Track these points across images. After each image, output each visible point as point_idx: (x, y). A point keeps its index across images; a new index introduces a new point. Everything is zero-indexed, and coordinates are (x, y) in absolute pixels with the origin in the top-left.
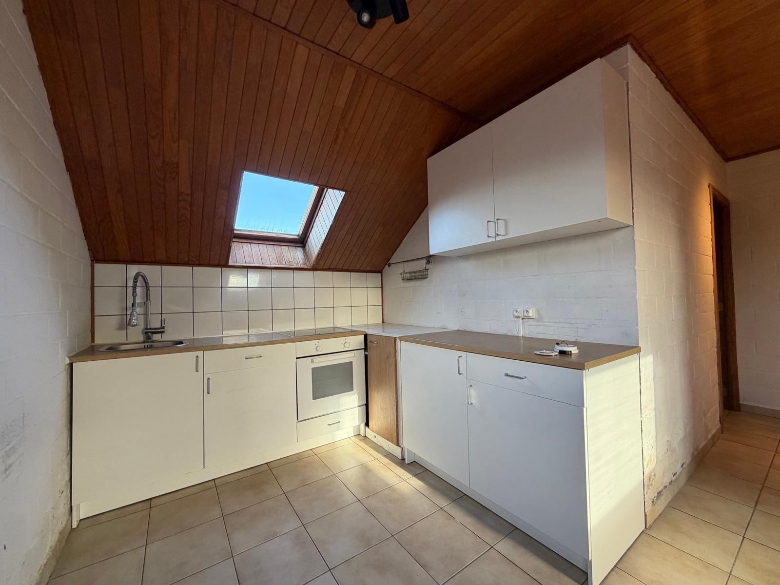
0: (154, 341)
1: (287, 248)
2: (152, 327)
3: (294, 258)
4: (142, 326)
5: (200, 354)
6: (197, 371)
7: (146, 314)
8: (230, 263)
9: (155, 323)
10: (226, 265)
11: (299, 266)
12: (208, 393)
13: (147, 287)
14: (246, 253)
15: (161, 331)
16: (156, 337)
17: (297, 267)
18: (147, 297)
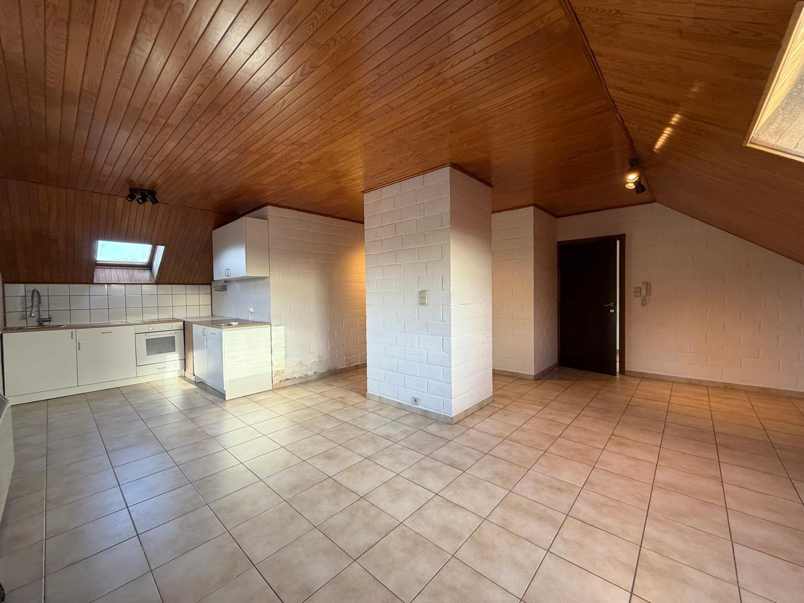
0: (44, 326)
1: (138, 271)
2: (43, 318)
3: (142, 277)
4: (36, 318)
5: (74, 330)
6: (72, 339)
7: (39, 311)
8: (95, 282)
9: (45, 316)
10: (92, 283)
11: (146, 282)
12: (79, 349)
13: (39, 297)
14: (107, 275)
15: (49, 320)
16: (46, 324)
17: (144, 282)
18: (40, 302)
